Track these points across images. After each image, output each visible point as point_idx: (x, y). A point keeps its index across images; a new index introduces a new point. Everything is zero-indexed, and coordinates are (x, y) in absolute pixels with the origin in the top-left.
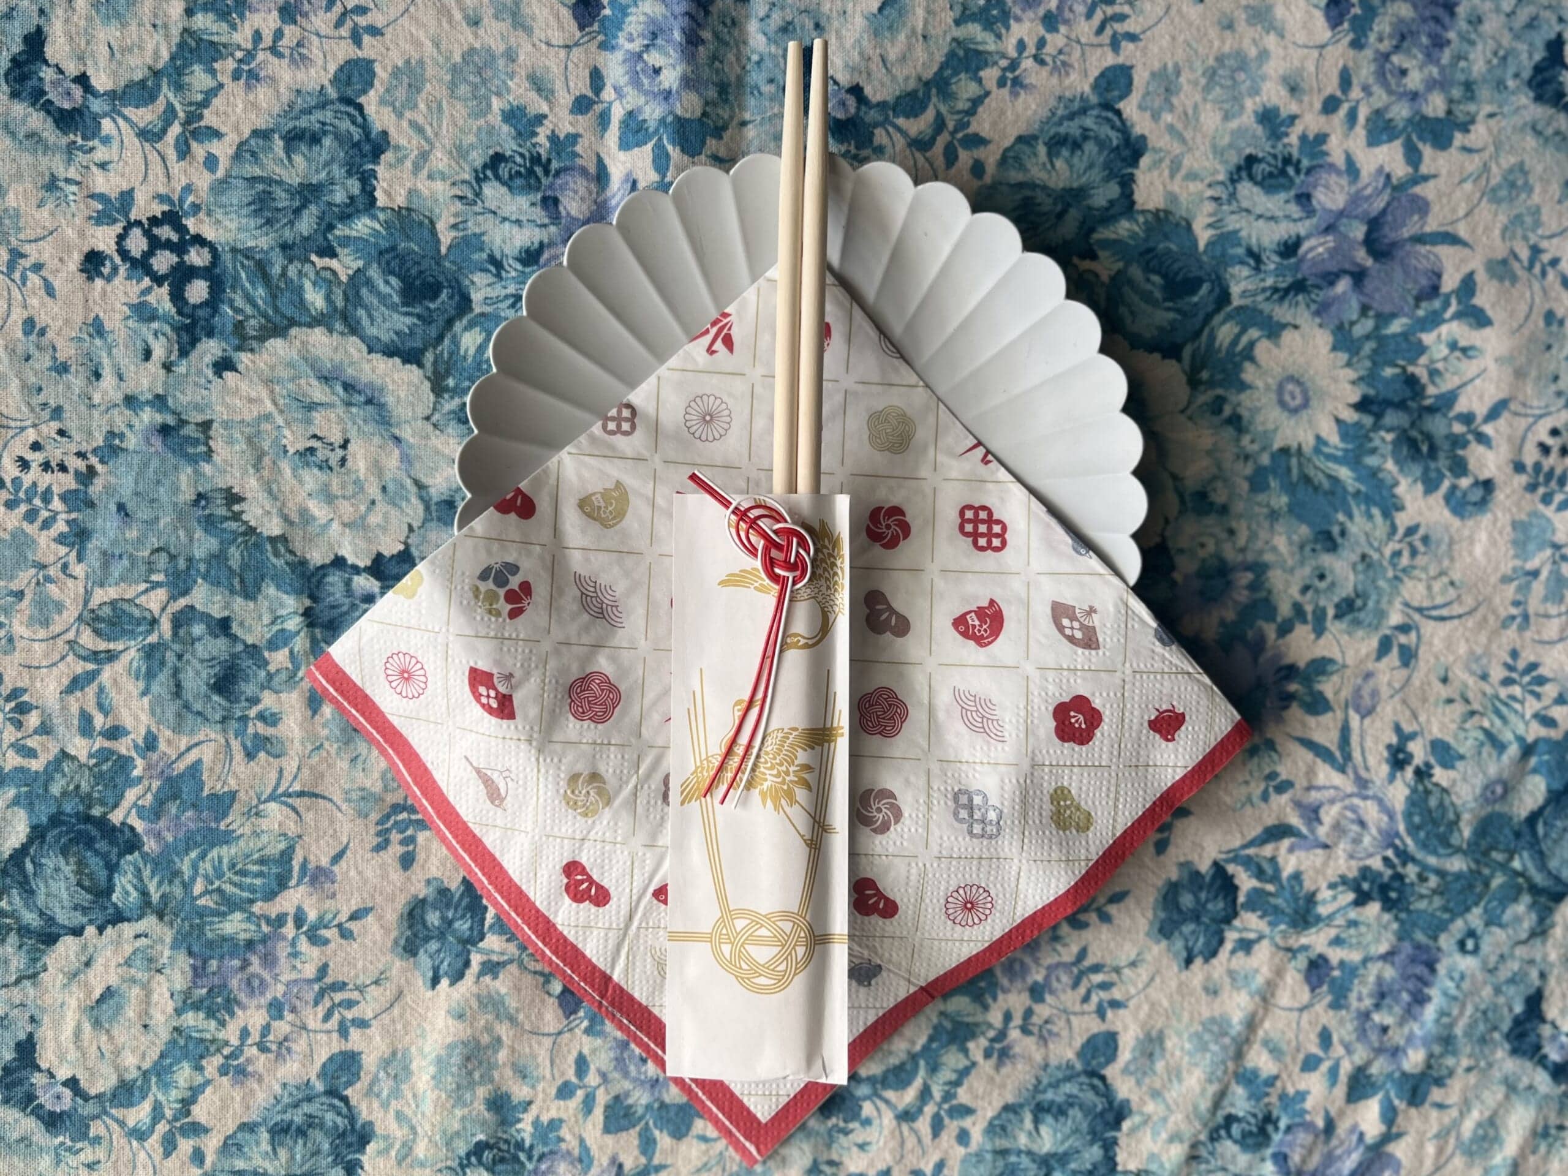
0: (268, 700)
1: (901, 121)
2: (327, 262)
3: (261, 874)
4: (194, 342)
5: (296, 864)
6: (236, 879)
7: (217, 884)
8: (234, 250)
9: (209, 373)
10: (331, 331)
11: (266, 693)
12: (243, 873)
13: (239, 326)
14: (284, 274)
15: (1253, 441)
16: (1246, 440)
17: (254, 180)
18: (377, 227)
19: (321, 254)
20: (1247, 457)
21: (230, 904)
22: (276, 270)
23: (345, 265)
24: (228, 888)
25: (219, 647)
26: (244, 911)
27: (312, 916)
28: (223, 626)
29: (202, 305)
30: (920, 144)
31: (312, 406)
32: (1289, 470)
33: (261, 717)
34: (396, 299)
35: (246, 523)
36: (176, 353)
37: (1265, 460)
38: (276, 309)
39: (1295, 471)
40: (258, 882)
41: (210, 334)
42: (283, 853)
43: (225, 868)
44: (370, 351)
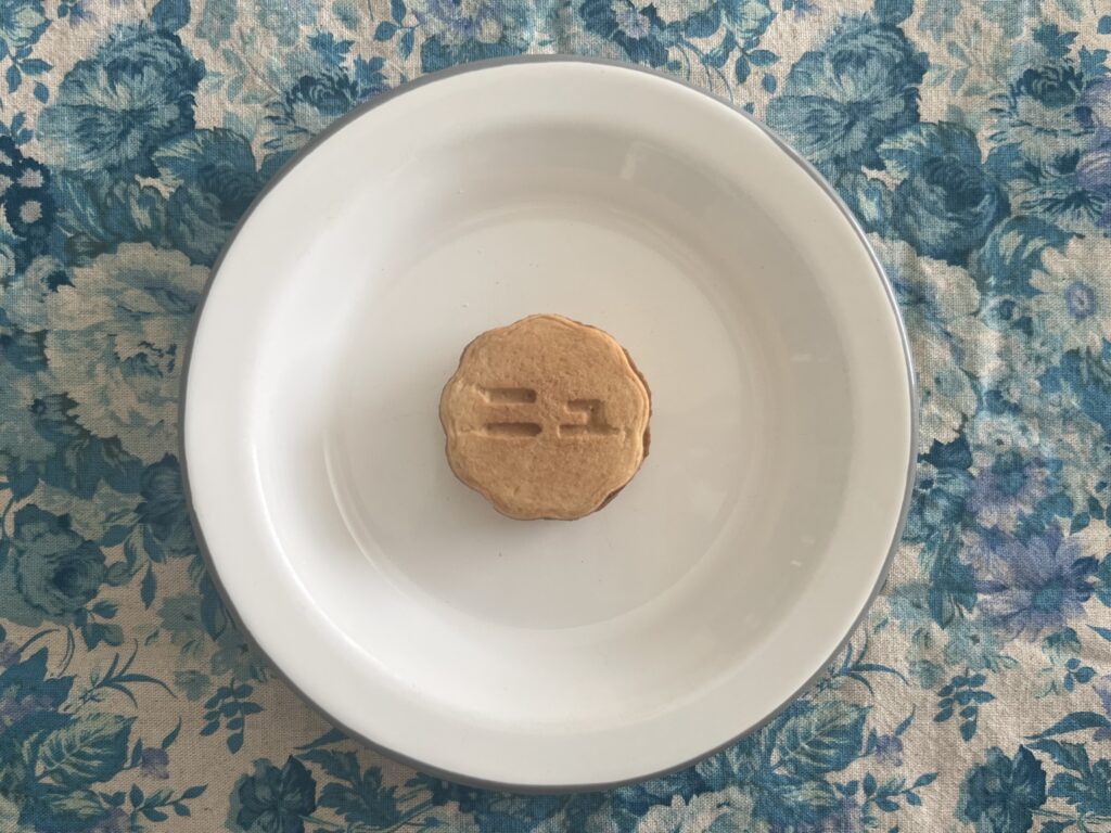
0: (106, 593)
1: (695, 41)
2: (150, 181)
3: (97, 757)
4: (30, 258)
5: (131, 746)
6: (73, 759)
7: (57, 765)
8: (66, 173)
9: (45, 287)
10: (155, 245)
11: (103, 586)
12: (81, 755)
13: (70, 244)
14: (111, 194)
15: (1043, 344)
16: (1036, 345)
17: (83, 108)
18: (196, 147)
19: (144, 175)
20: (1038, 359)
21: (70, 785)
22: (104, 191)
23: (165, 185)
24: (70, 770)
25: (58, 544)
26: (85, 790)
27: (147, 793)
28: (63, 523)
29: (36, 224)
30: (715, 61)
31: (138, 317)
32: (1078, 371)
33: (99, 609)
34: (216, 214)
35: (80, 427)
36: (13, 269)
37: (1056, 360)
38: (104, 226)
39: (1084, 372)
40: (95, 763)
41: (44, 253)
42: (118, 735)
43: (64, 751)
44: (193, 262)
